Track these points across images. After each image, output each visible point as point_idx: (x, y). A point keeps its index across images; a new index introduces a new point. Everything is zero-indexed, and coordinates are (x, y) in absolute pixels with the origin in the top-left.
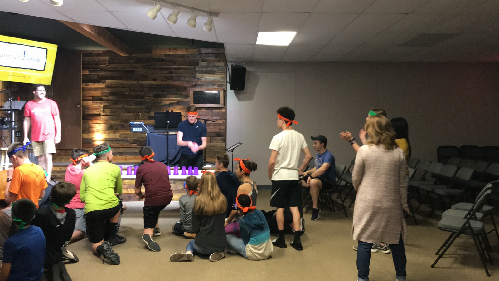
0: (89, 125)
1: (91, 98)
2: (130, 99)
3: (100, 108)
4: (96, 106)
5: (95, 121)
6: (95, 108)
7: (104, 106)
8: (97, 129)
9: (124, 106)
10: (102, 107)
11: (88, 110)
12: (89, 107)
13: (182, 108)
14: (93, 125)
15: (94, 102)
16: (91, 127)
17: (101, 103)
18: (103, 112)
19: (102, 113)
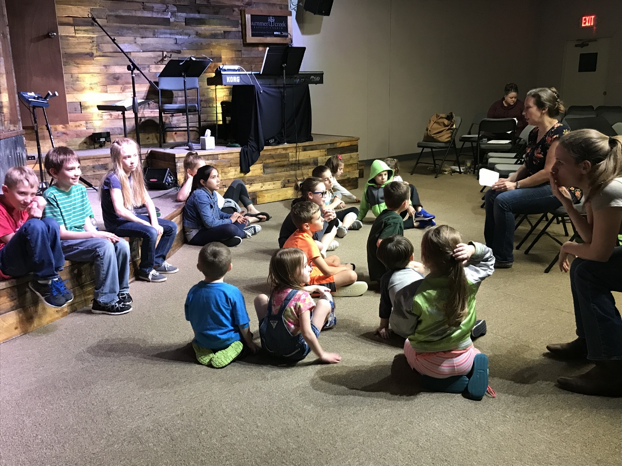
0: (73, 76)
1: (71, 20)
2: (145, 25)
3: (90, 41)
4: (83, 37)
5: (84, 68)
6: (81, 41)
7: (97, 37)
8: (91, 84)
9: (135, 39)
10: (95, 40)
11: (68, 44)
12: (67, 40)
13: (230, 45)
14: (80, 76)
15: (76, 28)
16: (77, 79)
17: (93, 32)
18: (98, 49)
19: (94, 52)
